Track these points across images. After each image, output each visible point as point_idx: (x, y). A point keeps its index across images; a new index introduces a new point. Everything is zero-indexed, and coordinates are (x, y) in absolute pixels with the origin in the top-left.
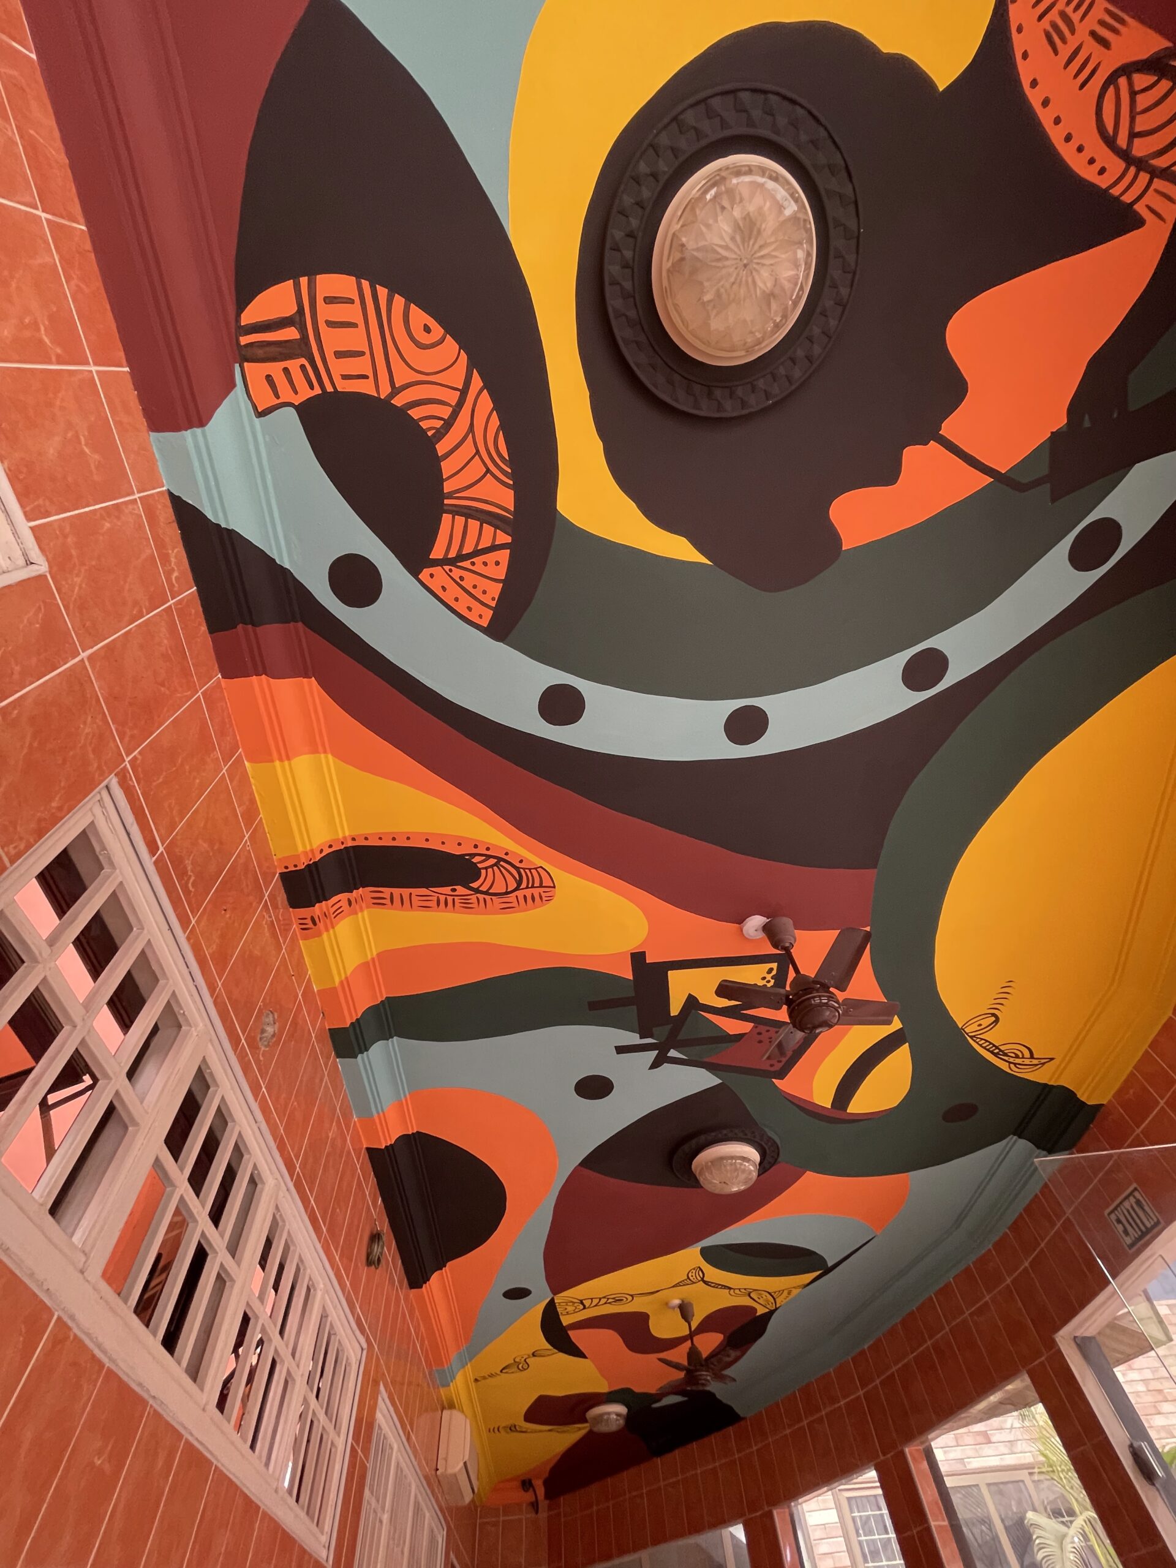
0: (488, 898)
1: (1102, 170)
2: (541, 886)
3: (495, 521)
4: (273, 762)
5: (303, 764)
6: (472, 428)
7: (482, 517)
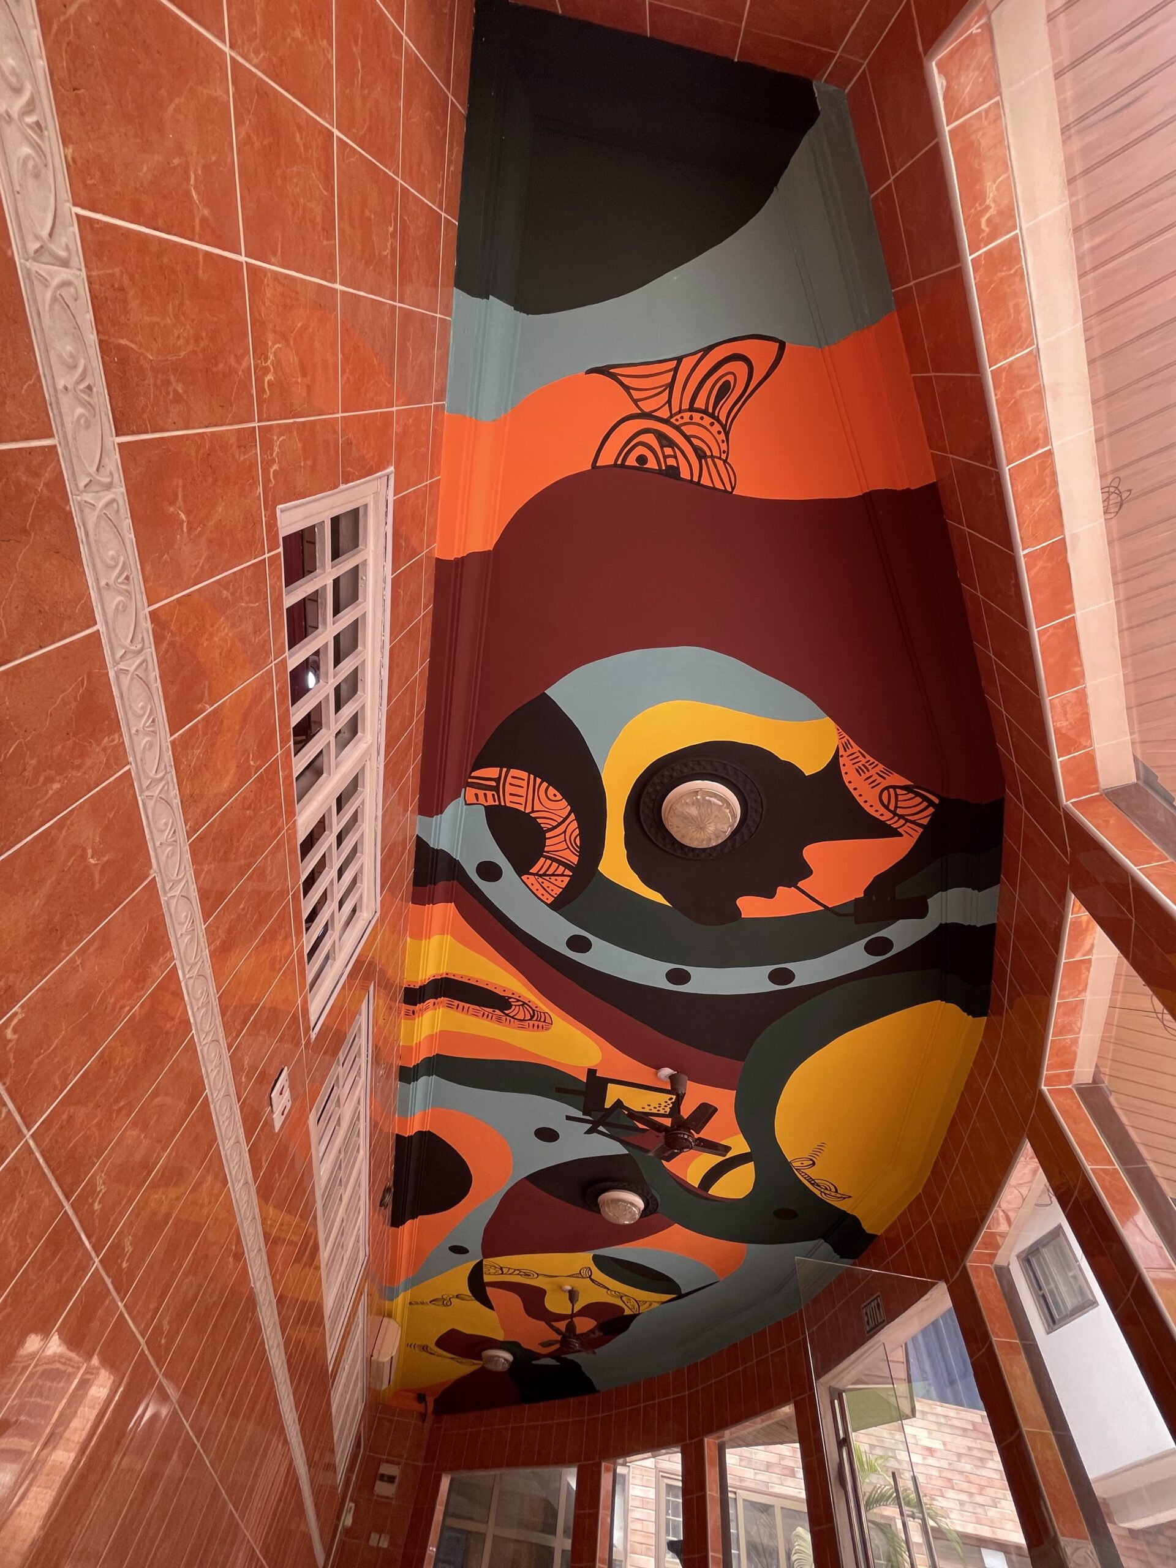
0: (512, 1020)
1: (882, 815)
2: (544, 1021)
3: (567, 866)
4: (421, 940)
5: (435, 940)
6: (565, 832)
7: (560, 863)
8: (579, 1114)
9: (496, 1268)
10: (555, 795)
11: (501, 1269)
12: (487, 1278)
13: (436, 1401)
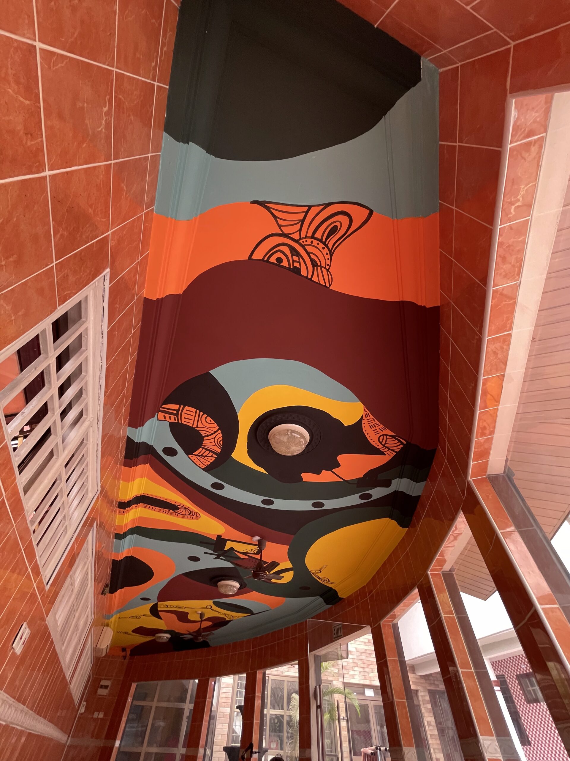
0: (179, 514)
1: (378, 446)
2: (196, 516)
3: (214, 453)
4: (129, 482)
5: (137, 481)
6: (215, 438)
7: (210, 451)
8: (211, 552)
9: (164, 605)
10: (210, 421)
11: (167, 606)
12: (159, 609)
13: (131, 651)
